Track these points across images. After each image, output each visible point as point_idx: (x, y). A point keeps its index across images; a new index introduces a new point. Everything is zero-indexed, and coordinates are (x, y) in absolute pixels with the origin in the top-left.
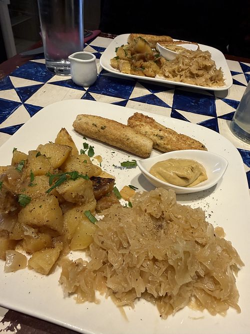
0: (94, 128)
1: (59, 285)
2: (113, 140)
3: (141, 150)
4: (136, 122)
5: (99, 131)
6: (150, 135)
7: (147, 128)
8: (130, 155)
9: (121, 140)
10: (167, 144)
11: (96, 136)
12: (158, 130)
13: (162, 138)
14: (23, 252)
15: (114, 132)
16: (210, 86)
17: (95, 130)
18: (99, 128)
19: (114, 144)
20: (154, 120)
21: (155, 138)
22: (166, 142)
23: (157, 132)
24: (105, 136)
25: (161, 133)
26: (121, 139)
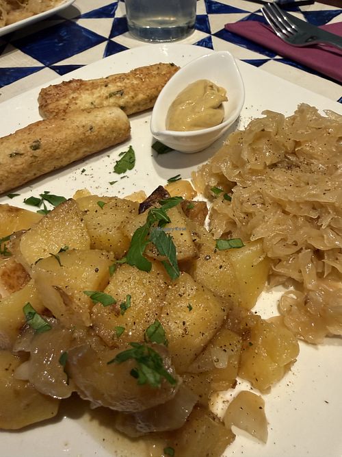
0: (19, 160)
1: (317, 349)
2: (69, 151)
3: (120, 129)
4: (61, 102)
5: (36, 157)
6: (102, 104)
7: (85, 99)
8: (107, 153)
9: (82, 140)
10: (136, 95)
11: (33, 173)
12: (104, 87)
13: (121, 93)
14: (221, 395)
15: (61, 136)
16: (54, 7)
17: (26, 161)
18: (31, 152)
19: (74, 157)
20: (81, 80)
21: (112, 100)
22: (132, 94)
23: (104, 91)
24: (51, 156)
25: (112, 88)
26: (82, 137)
